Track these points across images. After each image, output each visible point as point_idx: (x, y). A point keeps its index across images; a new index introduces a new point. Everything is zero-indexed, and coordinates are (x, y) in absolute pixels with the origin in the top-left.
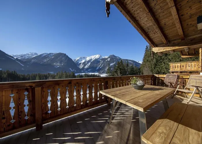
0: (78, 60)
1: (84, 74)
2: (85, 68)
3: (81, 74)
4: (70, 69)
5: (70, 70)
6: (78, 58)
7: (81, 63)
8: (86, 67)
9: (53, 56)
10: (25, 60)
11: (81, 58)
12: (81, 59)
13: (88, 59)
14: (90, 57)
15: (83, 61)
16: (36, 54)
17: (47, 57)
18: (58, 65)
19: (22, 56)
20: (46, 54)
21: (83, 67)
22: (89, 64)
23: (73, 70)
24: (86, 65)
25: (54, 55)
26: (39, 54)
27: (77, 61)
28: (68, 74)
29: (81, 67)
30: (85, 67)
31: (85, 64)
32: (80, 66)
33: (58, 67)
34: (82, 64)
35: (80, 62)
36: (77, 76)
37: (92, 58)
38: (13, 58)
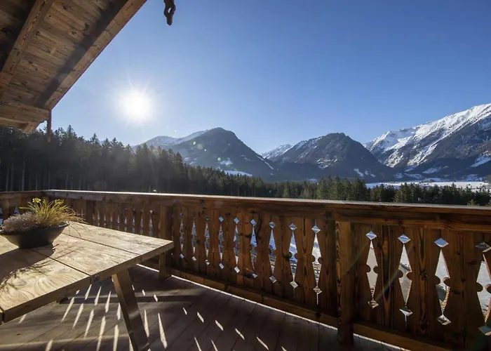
0: (382, 143)
1: (399, 184)
2: (410, 167)
3: (387, 184)
4: (357, 170)
5: (356, 173)
6: (383, 137)
7: (392, 151)
8: (416, 160)
9: (316, 144)
10: (275, 160)
11: (392, 135)
12: (391, 140)
13: (423, 132)
14: (434, 123)
15: (402, 142)
16: (289, 146)
17: (305, 149)
18: (324, 162)
19: (271, 154)
20: (304, 143)
21: (401, 161)
22: (430, 149)
23: (363, 172)
24: (415, 153)
25: (319, 141)
26: (292, 146)
27: (376, 147)
28: (345, 184)
29: (394, 161)
30: (411, 162)
31: (408, 151)
32: (390, 161)
33: (327, 166)
34: (395, 154)
35: (387, 149)
36: (374, 189)
37: (447, 126)
38: (261, 157)
